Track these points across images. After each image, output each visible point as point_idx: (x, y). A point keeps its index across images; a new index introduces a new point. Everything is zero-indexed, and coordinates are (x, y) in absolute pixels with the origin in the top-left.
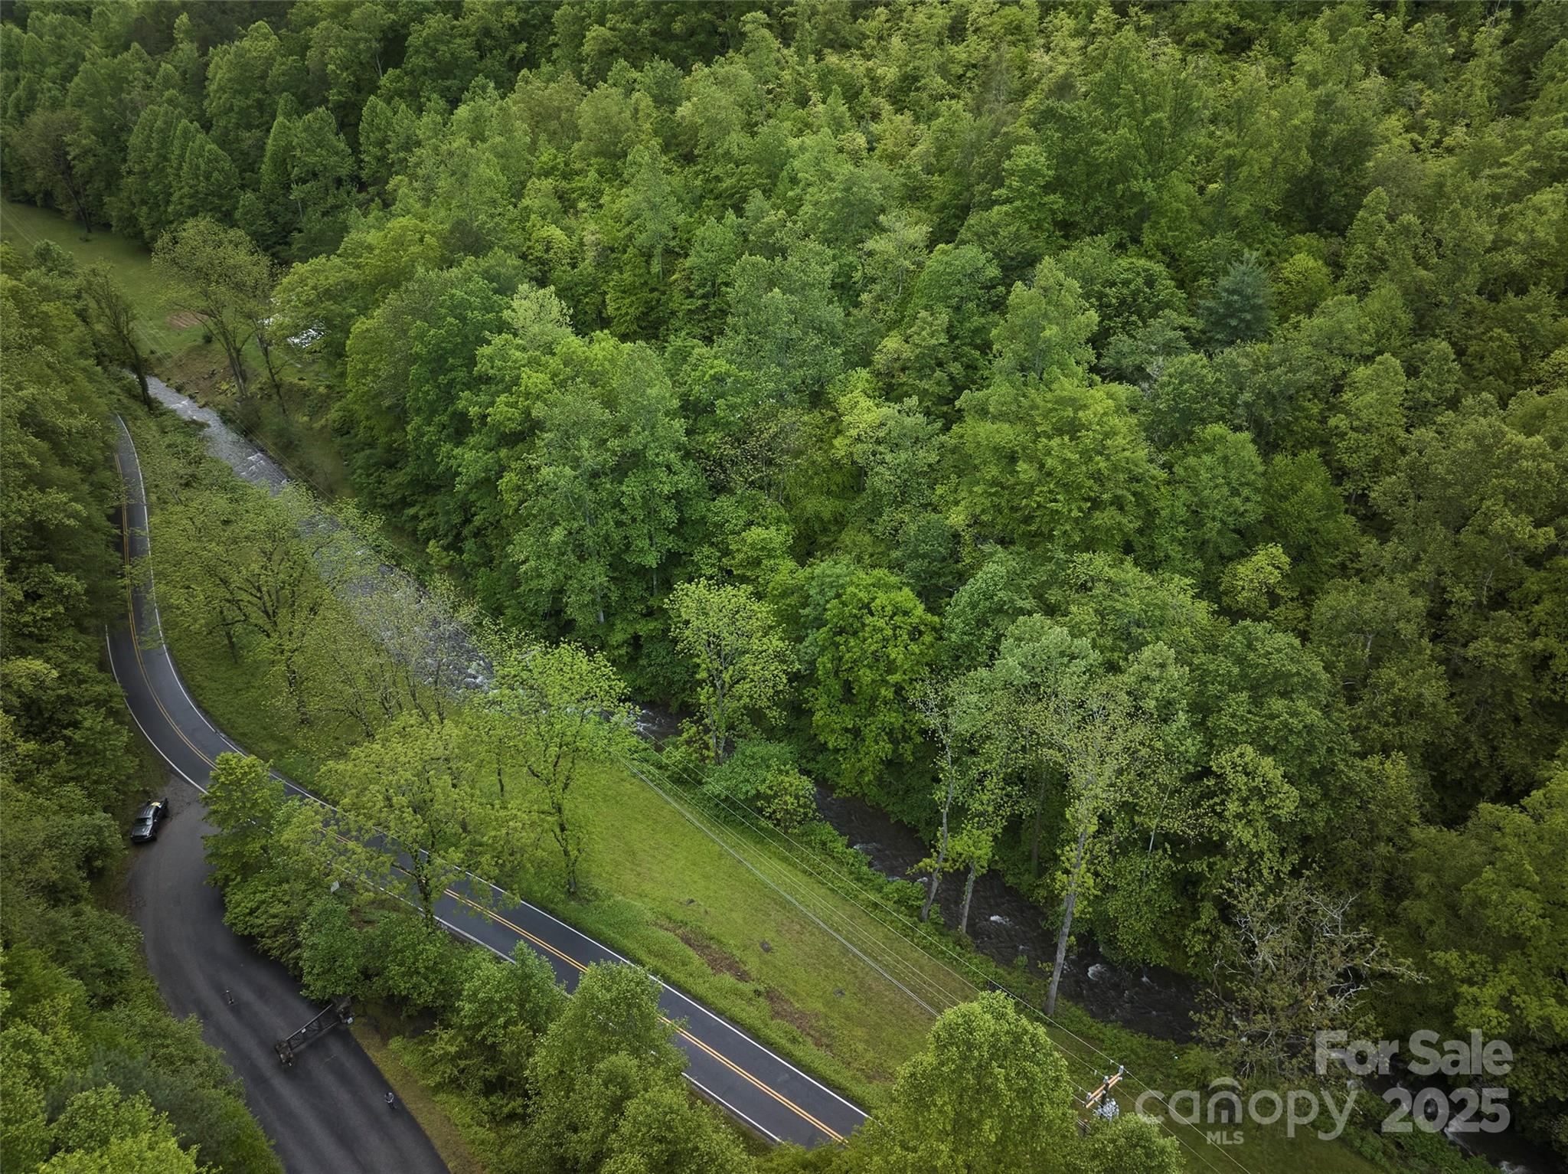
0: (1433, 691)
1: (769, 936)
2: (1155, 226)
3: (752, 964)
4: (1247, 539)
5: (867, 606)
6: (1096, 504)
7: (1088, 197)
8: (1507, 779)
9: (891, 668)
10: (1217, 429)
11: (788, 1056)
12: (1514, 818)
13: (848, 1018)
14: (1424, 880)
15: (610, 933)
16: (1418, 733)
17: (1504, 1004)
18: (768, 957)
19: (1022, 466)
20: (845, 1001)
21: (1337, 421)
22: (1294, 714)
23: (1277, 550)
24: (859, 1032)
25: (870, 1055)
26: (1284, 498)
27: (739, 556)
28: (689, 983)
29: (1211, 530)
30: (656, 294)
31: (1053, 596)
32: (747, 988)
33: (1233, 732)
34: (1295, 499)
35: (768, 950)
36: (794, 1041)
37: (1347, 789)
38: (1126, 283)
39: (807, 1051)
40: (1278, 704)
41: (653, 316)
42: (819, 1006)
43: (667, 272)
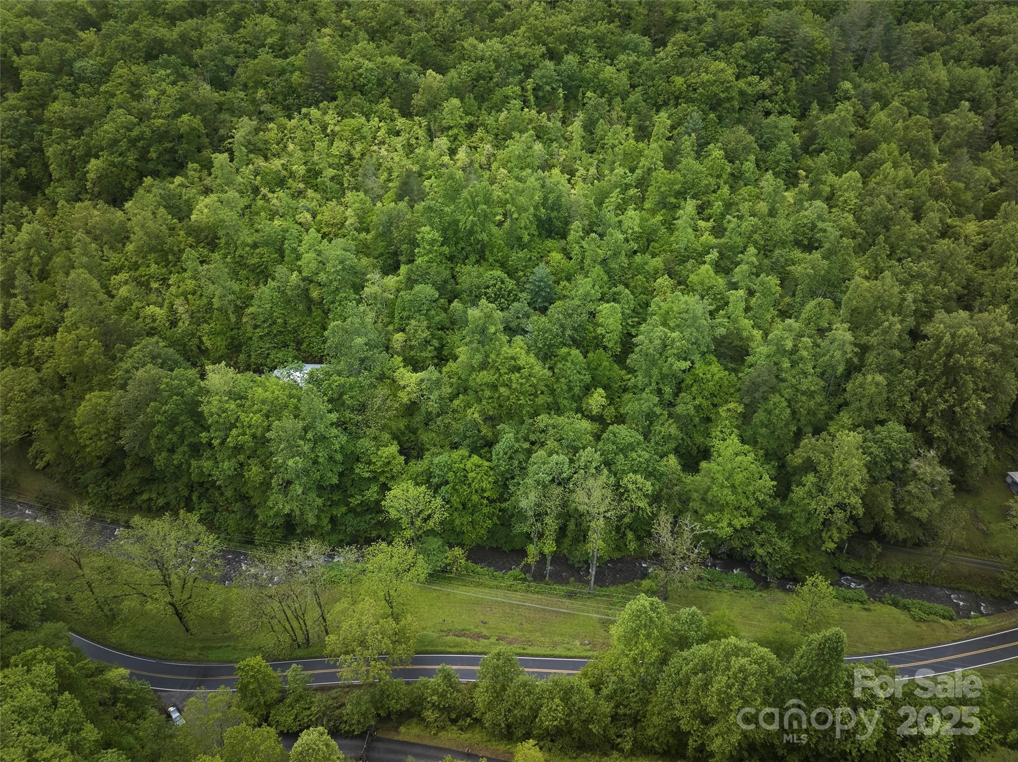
0: (673, 430)
1: (482, 617)
2: (491, 252)
3: (485, 632)
4: (587, 390)
5: (465, 470)
6: (536, 396)
7: (457, 243)
8: (698, 448)
9: (484, 491)
10: (565, 350)
11: (527, 655)
12: (713, 465)
13: (530, 631)
14: (695, 495)
15: (428, 648)
16: (672, 445)
17: (730, 525)
18: (487, 626)
19: (502, 389)
20: (525, 626)
21: (600, 330)
22: (640, 456)
23: (600, 390)
24: (538, 634)
25: (547, 640)
26: (596, 369)
27: (379, 464)
28: (474, 650)
29: (577, 390)
30: (235, 331)
31: (533, 437)
32: (493, 640)
33: (624, 470)
34: (600, 369)
35: (485, 623)
36: (524, 649)
37: (662, 474)
38: (495, 285)
39: (530, 650)
40: (634, 455)
41: (236, 343)
42: (517, 633)
43: (240, 316)
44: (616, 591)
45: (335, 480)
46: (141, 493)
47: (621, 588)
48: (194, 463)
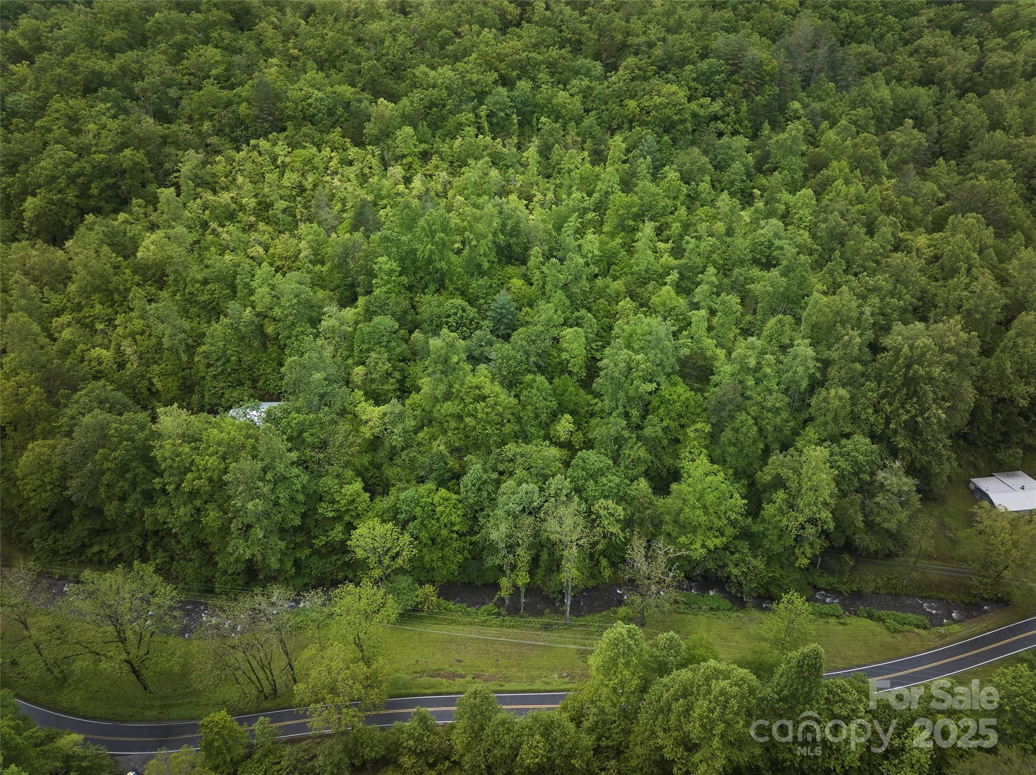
0: (642, 453)
1: (457, 656)
2: (451, 280)
3: (460, 671)
4: (554, 416)
5: (432, 504)
6: (503, 425)
7: (415, 273)
8: (668, 470)
9: (453, 524)
10: (530, 377)
11: (505, 692)
12: (683, 487)
13: (507, 667)
14: (667, 518)
15: (403, 691)
16: (642, 468)
17: (703, 546)
18: (462, 664)
19: (468, 420)
20: (501, 662)
21: (564, 356)
22: (610, 481)
23: (567, 416)
24: (514, 670)
25: (524, 675)
26: (562, 395)
27: (343, 502)
28: (450, 689)
29: (544, 417)
30: (187, 371)
31: (501, 467)
32: (469, 678)
33: (595, 496)
34: (566, 394)
35: (460, 661)
36: (501, 686)
37: (633, 499)
38: (456, 314)
39: (507, 686)
40: (604, 480)
41: (188, 383)
42: (494, 669)
43: (192, 356)
44: (593, 620)
45: (297, 522)
46: (92, 545)
47: (597, 617)
48: (147, 511)
